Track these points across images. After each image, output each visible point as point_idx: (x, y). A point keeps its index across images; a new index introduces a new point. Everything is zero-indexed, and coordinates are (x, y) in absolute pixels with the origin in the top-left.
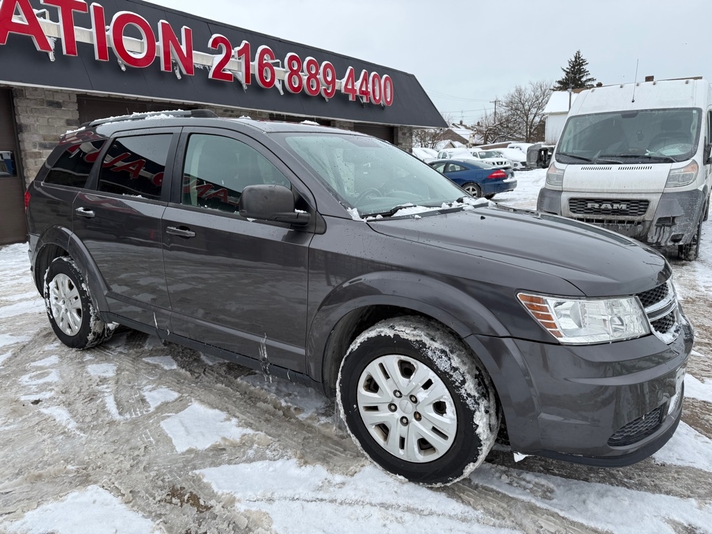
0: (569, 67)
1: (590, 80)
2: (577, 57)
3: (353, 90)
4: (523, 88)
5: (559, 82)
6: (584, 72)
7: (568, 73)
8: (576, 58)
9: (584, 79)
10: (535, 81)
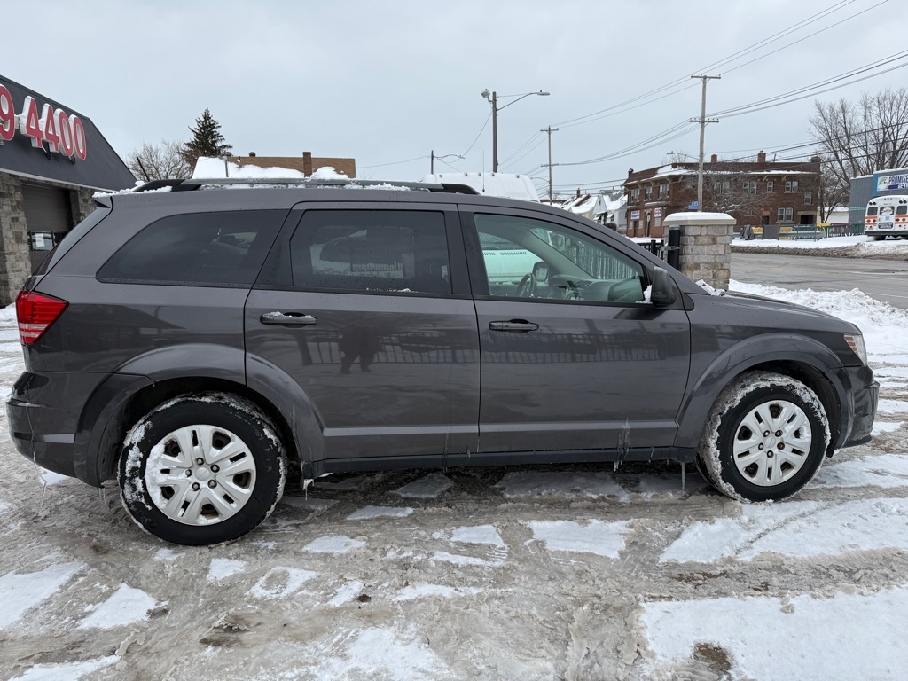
0: (199, 128)
1: (225, 146)
2: (207, 117)
3: (37, 132)
4: (154, 148)
5: (189, 145)
6: (218, 136)
7: (197, 135)
8: (205, 118)
9: (218, 144)
10: (170, 141)
